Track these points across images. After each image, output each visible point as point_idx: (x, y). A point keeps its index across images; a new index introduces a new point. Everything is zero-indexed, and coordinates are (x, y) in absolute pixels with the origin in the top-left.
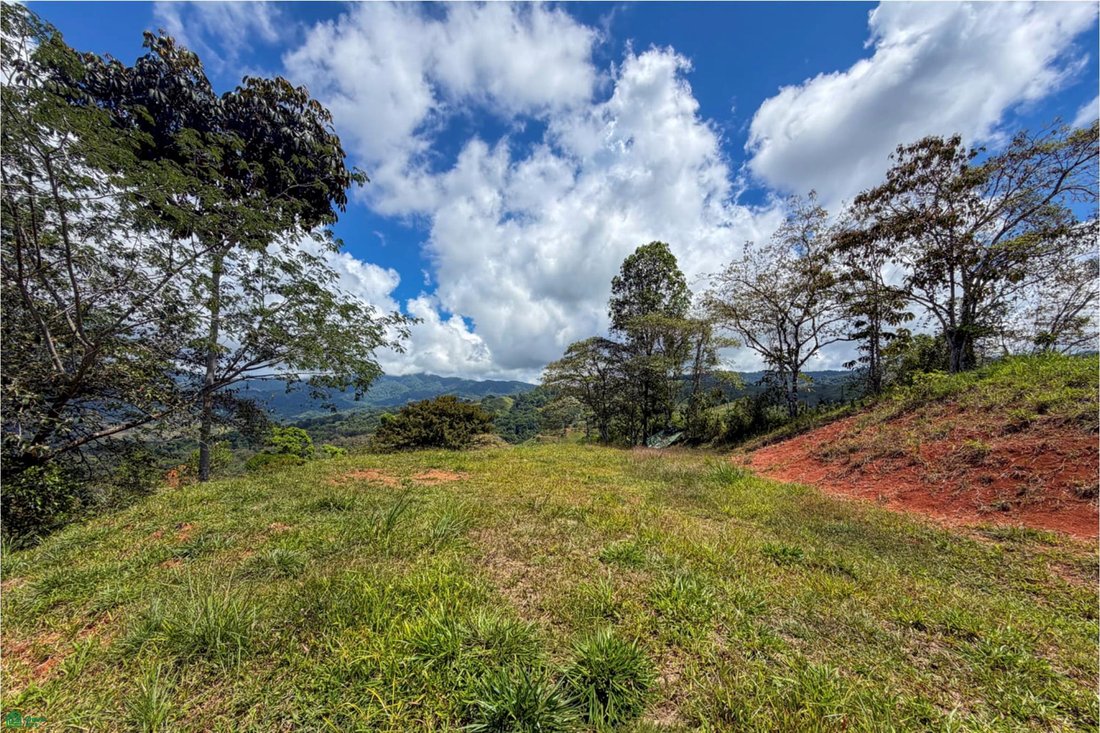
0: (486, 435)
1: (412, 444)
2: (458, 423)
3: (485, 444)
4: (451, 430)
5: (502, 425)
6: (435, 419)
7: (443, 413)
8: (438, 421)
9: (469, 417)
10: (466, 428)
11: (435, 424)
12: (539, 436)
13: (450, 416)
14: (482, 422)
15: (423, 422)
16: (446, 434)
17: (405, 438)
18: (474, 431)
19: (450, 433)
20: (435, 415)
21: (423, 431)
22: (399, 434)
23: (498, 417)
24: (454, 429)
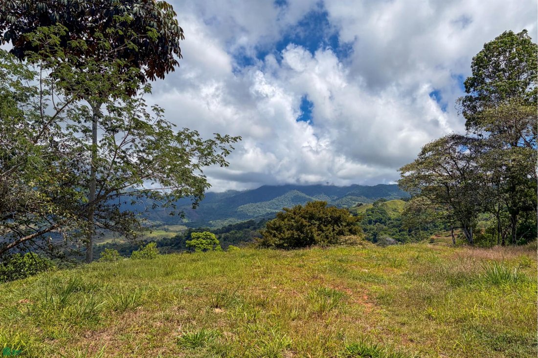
0: (352, 236)
1: (285, 245)
2: (326, 226)
3: (352, 244)
4: (320, 232)
5: (394, 226)
6: (305, 222)
7: (312, 217)
8: (308, 224)
9: (337, 221)
10: (334, 230)
11: (306, 225)
12: (433, 237)
13: (320, 219)
14: (348, 224)
15: (295, 224)
16: (315, 235)
17: (280, 239)
18: (341, 233)
19: (319, 235)
20: (305, 218)
21: (296, 233)
22: (275, 236)
23: (389, 219)
24: (323, 231)
